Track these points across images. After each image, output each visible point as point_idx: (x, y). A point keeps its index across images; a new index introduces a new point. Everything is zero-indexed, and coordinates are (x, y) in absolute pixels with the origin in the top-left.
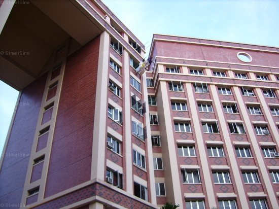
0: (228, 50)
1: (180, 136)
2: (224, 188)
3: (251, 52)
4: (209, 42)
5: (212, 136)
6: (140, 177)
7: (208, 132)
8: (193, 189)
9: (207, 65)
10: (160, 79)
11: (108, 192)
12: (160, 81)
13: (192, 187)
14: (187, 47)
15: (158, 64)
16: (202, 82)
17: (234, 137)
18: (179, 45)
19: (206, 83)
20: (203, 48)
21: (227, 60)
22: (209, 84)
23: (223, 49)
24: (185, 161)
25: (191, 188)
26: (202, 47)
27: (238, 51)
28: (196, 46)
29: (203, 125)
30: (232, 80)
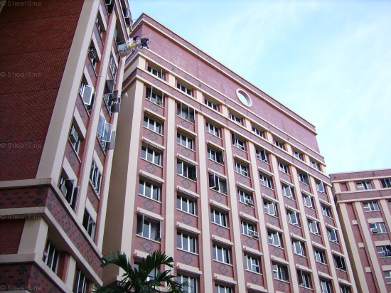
0: (228, 80)
1: (146, 166)
2: (187, 259)
3: (252, 95)
4: (209, 59)
5: (186, 182)
6: (92, 203)
7: (182, 175)
8: (147, 246)
9: (200, 86)
10: (137, 76)
11: (59, 208)
12: (136, 79)
13: (147, 243)
14: (181, 52)
15: (139, 55)
16: (189, 105)
17: (213, 193)
18: (172, 44)
19: (195, 109)
20: (200, 64)
21: (224, 92)
22: (197, 112)
23: (222, 76)
24: (144, 203)
25: (144, 245)
26: (198, 61)
27: (238, 86)
28: (191, 56)
29: (178, 163)
30: (225, 120)
